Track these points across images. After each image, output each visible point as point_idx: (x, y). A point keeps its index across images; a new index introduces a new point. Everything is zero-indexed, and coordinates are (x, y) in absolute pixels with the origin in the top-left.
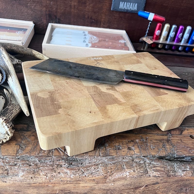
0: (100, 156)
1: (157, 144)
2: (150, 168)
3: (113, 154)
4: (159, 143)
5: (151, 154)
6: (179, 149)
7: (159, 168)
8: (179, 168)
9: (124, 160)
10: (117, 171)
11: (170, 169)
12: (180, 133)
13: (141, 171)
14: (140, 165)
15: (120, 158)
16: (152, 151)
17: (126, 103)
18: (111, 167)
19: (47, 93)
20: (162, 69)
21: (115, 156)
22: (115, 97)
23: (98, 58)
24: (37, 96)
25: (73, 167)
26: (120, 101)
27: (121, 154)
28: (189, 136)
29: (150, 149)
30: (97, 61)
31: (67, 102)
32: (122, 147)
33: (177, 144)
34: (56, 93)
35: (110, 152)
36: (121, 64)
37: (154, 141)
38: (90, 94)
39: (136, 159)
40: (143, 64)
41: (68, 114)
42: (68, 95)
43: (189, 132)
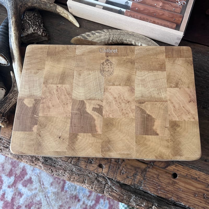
0: (71, 163)
2: (107, 191)
3: (82, 166)
4: (132, 171)
7: (115, 195)
8: (135, 201)
9: (89, 175)
11: (125, 199)
12: (164, 166)
13: (97, 190)
14: (100, 185)
15: (87, 172)
16: (120, 176)
17: (101, 135)
18: (74, 176)
19: (33, 100)
20: (185, 88)
21: (83, 169)
22: (95, 123)
23: (113, 51)
24: (23, 102)
25: (47, 163)
26: (97, 130)
27: (90, 168)
28: (172, 173)
29: (119, 173)
30: (107, 56)
31: (45, 118)
32: (94, 162)
33: (150, 178)
34: (41, 102)
35: (80, 163)
36: (135, 67)
37: (129, 166)
38: (71, 112)
39: (100, 178)
40: (165, 72)
41: (39, 133)
42: (50, 108)
43: (176, 169)
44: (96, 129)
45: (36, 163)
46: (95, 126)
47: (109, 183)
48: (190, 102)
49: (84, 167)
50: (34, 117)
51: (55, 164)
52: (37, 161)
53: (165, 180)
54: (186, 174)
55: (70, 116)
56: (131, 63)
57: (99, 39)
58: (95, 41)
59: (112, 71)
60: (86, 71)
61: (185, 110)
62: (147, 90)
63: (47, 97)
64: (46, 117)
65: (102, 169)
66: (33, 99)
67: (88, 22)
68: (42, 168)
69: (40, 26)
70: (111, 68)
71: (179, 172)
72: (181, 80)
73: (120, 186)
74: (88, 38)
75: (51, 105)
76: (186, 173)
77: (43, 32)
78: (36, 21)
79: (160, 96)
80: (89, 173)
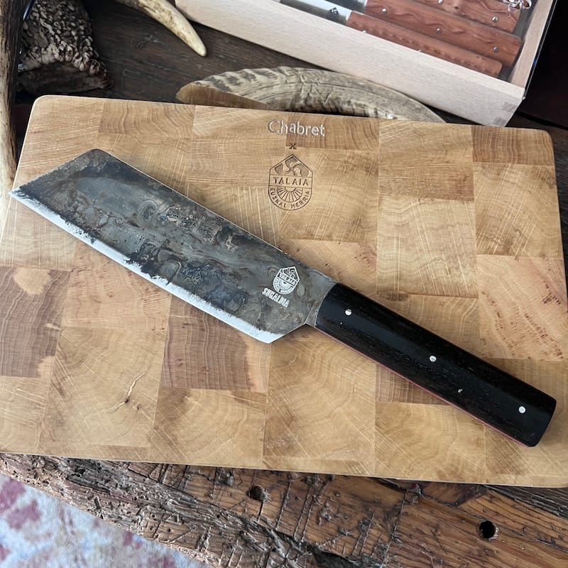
0: (160, 481)
3: (196, 493)
9: (217, 521)
12: (456, 500)
14: (251, 556)
15: (210, 511)
16: (315, 526)
17: (264, 395)
18: (170, 526)
19: (46, 274)
20: (531, 258)
21: (198, 501)
22: (245, 358)
23: (310, 131)
24: (12, 279)
25: (82, 480)
26: (251, 381)
27: (220, 500)
28: (479, 521)
29: (314, 518)
30: (293, 146)
31: (83, 334)
32: (234, 479)
33: (410, 536)
34: (72, 280)
35: (191, 483)
36: (379, 184)
37: (345, 496)
38: (170, 318)
39: (251, 533)
40: (472, 205)
41: (60, 384)
42: (100, 302)
43: (491, 510)
44: (250, 377)
45: (45, 478)
46: (246, 368)
47: (281, 550)
48: (547, 301)
49: (203, 495)
50: (46, 329)
51: (107, 481)
52: (50, 472)
53: (457, 542)
54: (521, 527)
55: (166, 330)
56: (367, 170)
57: (264, 93)
58: (252, 98)
59: (307, 193)
60: (222, 188)
61: (532, 327)
62: (416, 256)
63: (93, 264)
64: (86, 330)
65: (259, 504)
66: (44, 270)
67: (233, 42)
68: (66, 495)
69: (81, 43)
70: (302, 182)
71: (501, 519)
72: (520, 232)
73: (315, 562)
74: (231, 87)
75: (102, 293)
76: (523, 521)
77: (89, 63)
78: (70, 26)
79: (457, 279)
80: (218, 517)
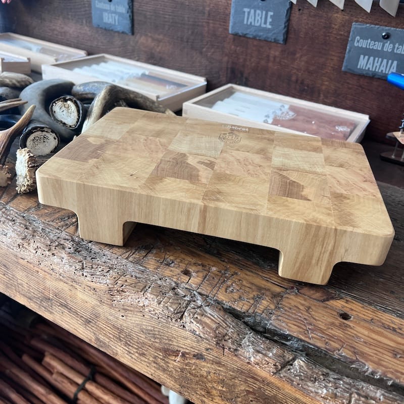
0: (127, 258)
1: (247, 289)
2: (191, 312)
3: (149, 267)
4: (251, 290)
5: (217, 297)
6: (286, 317)
7: (208, 321)
8: (253, 343)
9: (159, 282)
10: (131, 288)
11: (230, 334)
12: (322, 298)
13: (170, 308)
14: (178, 300)
15: (155, 276)
17: (206, 184)
18: (127, 279)
19: (103, 141)
20: (355, 170)
21: (149, 270)
22: (198, 174)
23: (241, 129)
24: (86, 139)
27: (164, 272)
28: (339, 312)
29: (224, 289)
30: (233, 131)
32: (175, 264)
33: (290, 308)
34: (116, 144)
35: (147, 262)
36: (274, 144)
37: (246, 283)
38: (161, 159)
39: (180, 290)
41: (97, 166)
42: (128, 150)
43: (347, 307)
45: (54, 252)
47: (199, 301)
48: (365, 181)
49: (153, 268)
50: (97, 152)
52: (59, 249)
53: (323, 317)
54: (370, 319)
55: (158, 161)
56: (268, 140)
60: (196, 135)
63: (128, 142)
64: (118, 156)
65: (189, 278)
71: (355, 313)
72: (348, 163)
73: (222, 309)
76: (371, 316)
79: (314, 170)
80: (160, 279)
